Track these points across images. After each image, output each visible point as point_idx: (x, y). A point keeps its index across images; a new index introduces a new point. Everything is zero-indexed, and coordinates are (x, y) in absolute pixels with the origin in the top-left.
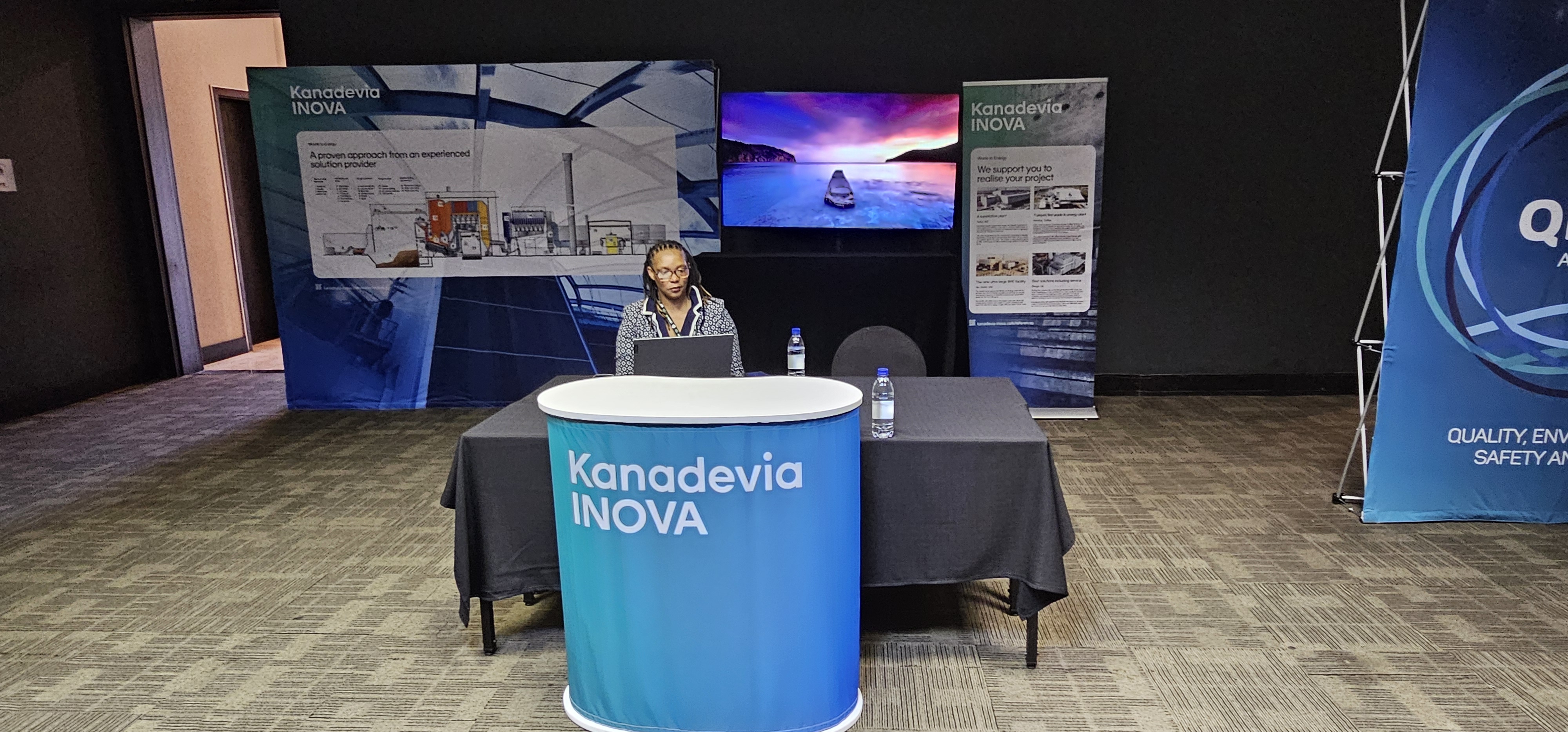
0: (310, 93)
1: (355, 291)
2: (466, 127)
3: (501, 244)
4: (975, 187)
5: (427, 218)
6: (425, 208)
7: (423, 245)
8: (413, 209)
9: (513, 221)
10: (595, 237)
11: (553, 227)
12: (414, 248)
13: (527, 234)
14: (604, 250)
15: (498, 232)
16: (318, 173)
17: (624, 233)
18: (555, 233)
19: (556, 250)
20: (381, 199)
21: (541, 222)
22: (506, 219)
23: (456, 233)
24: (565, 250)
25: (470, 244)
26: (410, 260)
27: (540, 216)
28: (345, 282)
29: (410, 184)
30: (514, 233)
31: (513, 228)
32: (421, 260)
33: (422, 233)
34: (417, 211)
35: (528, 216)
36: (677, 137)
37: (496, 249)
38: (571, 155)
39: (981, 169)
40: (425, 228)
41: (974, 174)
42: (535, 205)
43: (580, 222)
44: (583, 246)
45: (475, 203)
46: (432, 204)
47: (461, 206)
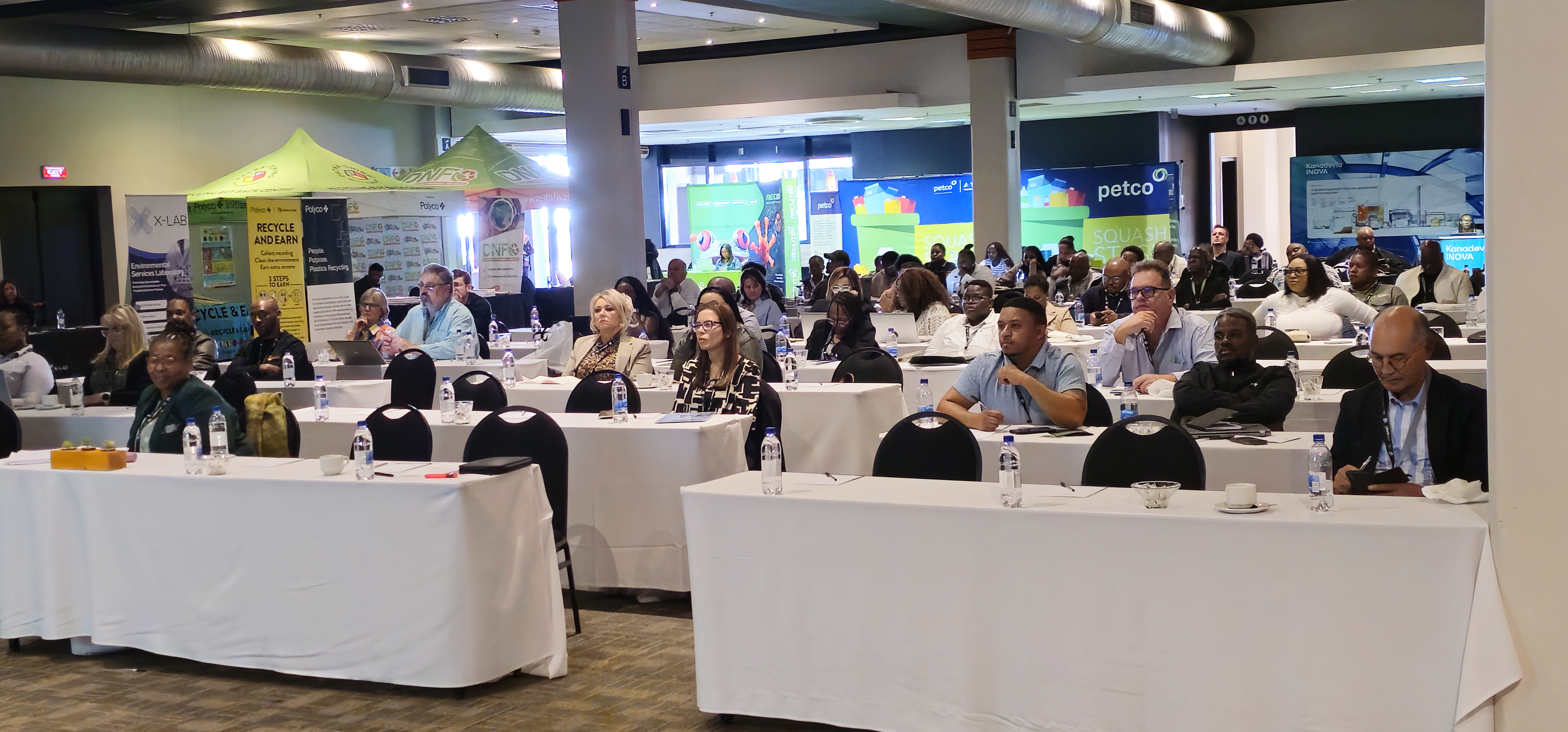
0: (1314, 166)
1: (1324, 244)
2: (1376, 177)
3: (1388, 223)
5: (1357, 213)
6: (1357, 210)
7: (1354, 224)
8: (1351, 210)
9: (1394, 214)
10: (1429, 219)
11: (1411, 215)
12: (1351, 226)
13: (1399, 219)
14: (1432, 224)
15: (1387, 218)
16: (1314, 196)
17: (1442, 217)
18: (1411, 218)
19: (1411, 225)
20: (1339, 206)
21: (1405, 213)
22: (1391, 213)
23: (1369, 220)
24: (1414, 225)
25: (1375, 223)
26: (1348, 230)
27: (1405, 211)
28: (1320, 240)
29: (1351, 199)
30: (1393, 219)
31: (1393, 216)
32: (1353, 230)
34: (1353, 211)
35: (1400, 211)
36: (1467, 178)
37: (1385, 225)
38: (1420, 186)
40: (1356, 217)
42: (1403, 207)
43: (1423, 213)
44: (1423, 223)
45: (1378, 207)
46: (1360, 208)
47: (1372, 209)
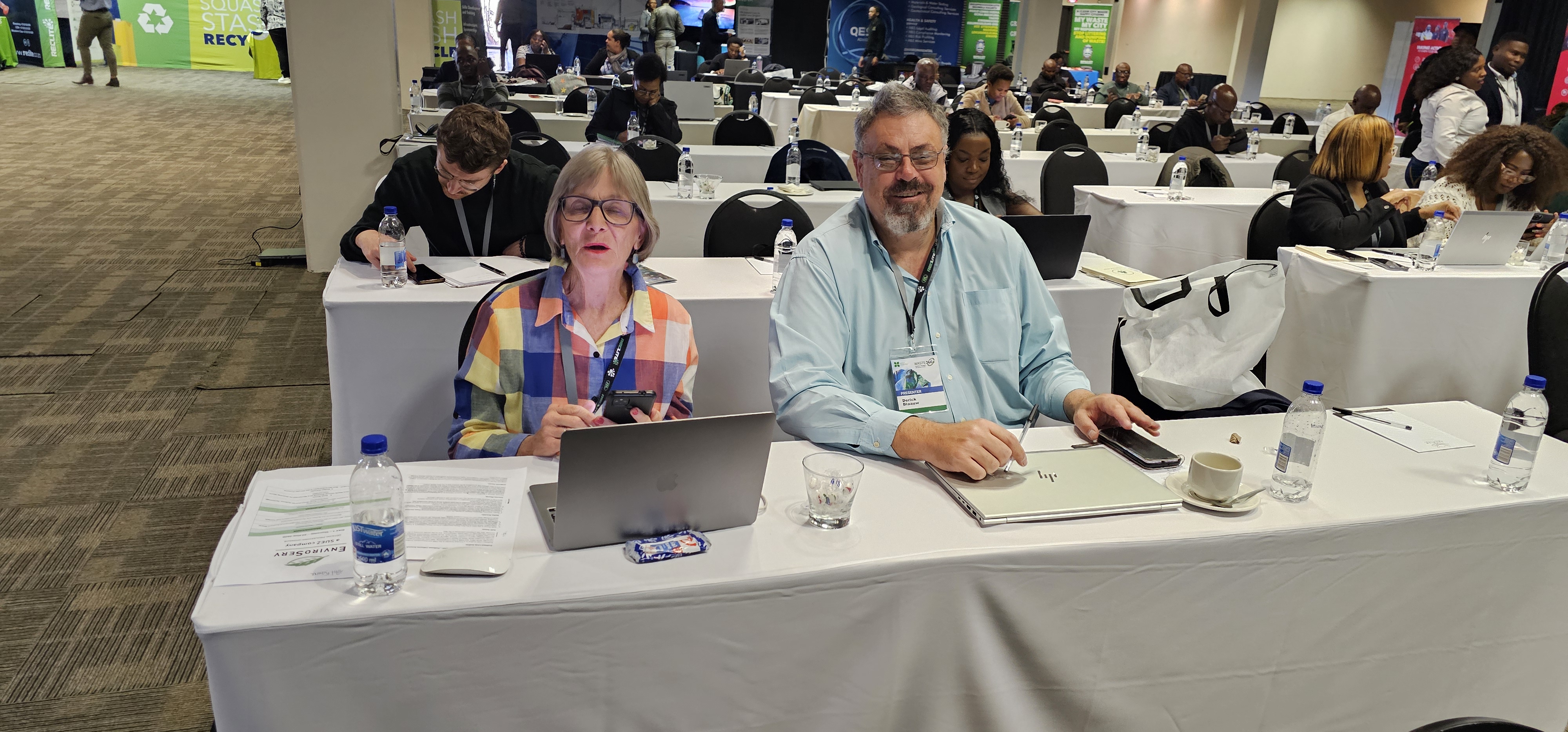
4: (739, 17)
5: (575, 14)
7: (574, 23)
8: (571, 11)
9: (602, 18)
10: (627, 24)
11: (614, 20)
12: (570, 24)
13: (605, 22)
15: (597, 20)
20: (562, 7)
22: (600, 17)
23: (584, 20)
25: (588, 24)
26: (569, 28)
27: (610, 17)
30: (602, 21)
32: (572, 28)
33: (573, 19)
34: (573, 12)
35: (606, 16)
37: (596, 26)
39: (742, 12)
41: (739, 13)
42: (609, 13)
43: (623, 19)
45: (593, 11)
46: (577, 10)
47: (586, 12)
